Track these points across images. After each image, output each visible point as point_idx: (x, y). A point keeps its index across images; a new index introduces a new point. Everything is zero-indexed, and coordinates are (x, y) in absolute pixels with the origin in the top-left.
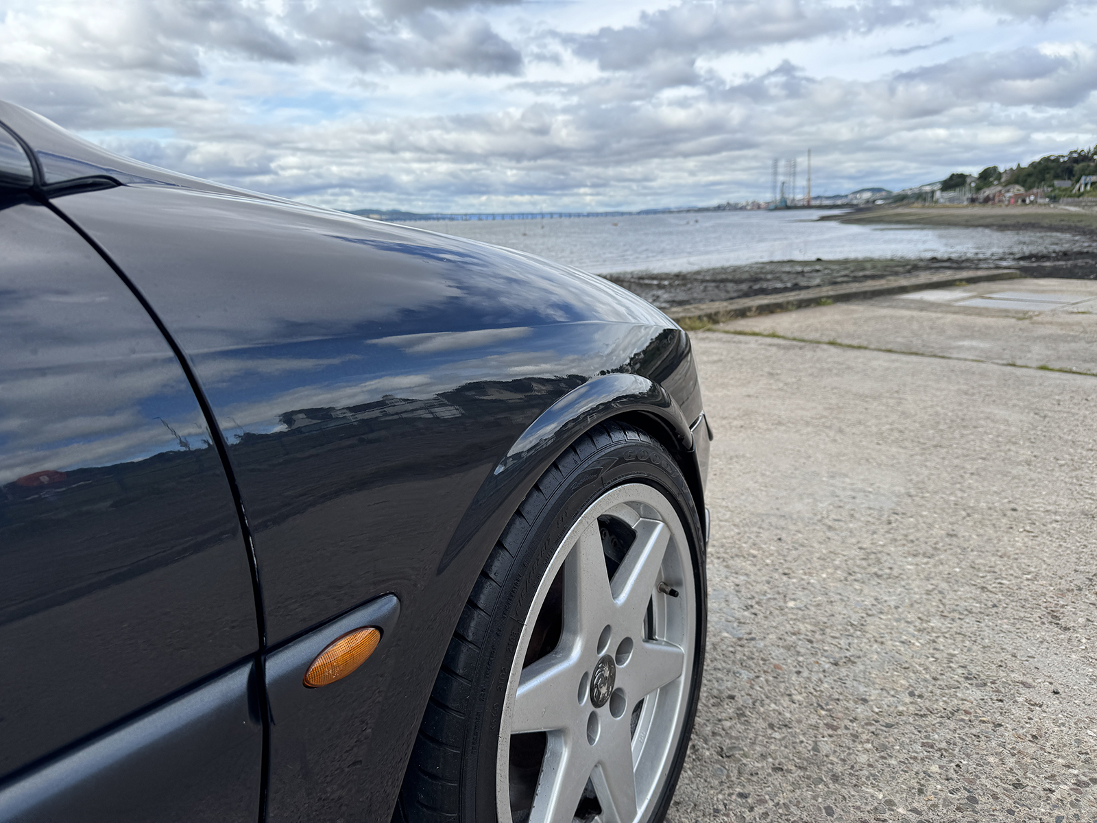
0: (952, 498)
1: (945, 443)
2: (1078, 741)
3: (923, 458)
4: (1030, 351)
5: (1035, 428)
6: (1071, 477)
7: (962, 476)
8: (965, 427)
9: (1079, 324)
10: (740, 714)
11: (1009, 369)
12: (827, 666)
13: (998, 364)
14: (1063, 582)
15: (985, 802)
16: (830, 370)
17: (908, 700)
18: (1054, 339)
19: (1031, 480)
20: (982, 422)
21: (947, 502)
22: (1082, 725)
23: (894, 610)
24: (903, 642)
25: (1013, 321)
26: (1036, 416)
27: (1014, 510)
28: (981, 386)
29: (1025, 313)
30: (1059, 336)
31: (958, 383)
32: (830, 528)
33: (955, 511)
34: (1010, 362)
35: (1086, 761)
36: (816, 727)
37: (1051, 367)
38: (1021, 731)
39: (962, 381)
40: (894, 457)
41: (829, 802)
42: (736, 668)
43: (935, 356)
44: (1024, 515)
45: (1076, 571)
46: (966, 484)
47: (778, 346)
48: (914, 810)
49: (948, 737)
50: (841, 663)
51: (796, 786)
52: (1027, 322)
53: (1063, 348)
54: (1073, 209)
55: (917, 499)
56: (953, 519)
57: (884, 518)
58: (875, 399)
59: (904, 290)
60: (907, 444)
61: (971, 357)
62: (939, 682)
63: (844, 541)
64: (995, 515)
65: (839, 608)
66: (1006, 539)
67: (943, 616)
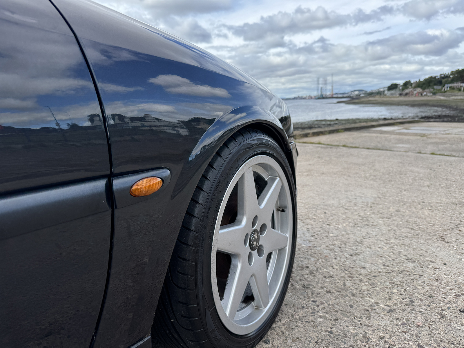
0: (397, 198)
1: (393, 180)
2: (455, 281)
3: (384, 185)
4: (426, 148)
5: (430, 174)
7: (401, 191)
8: (401, 174)
9: (447, 138)
10: (311, 273)
11: (418, 154)
12: (347, 256)
13: (414, 153)
14: (445, 226)
15: (417, 302)
16: (344, 155)
17: (382, 267)
18: (437, 143)
19: (430, 192)
20: (408, 173)
21: (395, 200)
22: (457, 275)
23: (375, 237)
24: (379, 248)
26: (431, 170)
27: (423, 202)
28: (407, 160)
29: (424, 134)
30: (439, 142)
31: (398, 159)
32: (346, 209)
33: (399, 203)
34: (419, 152)
35: (459, 288)
36: (344, 277)
37: (436, 153)
38: (431, 278)
41: (351, 303)
42: (309, 257)
43: (387, 150)
44: (428, 204)
45: (450, 223)
46: (403, 194)
47: (322, 147)
48: (388, 306)
49: (400, 280)
50: (353, 255)
51: (336, 298)
52: (425, 138)
53: (441, 147)
54: (442, 98)
55: (382, 199)
56: (398, 206)
57: (369, 205)
58: (363, 165)
59: (373, 126)
60: (377, 180)
61: (402, 150)
62: (395, 261)
63: (352, 213)
64: (415, 204)
65: (352, 236)
66: (420, 212)
67: (396, 238)
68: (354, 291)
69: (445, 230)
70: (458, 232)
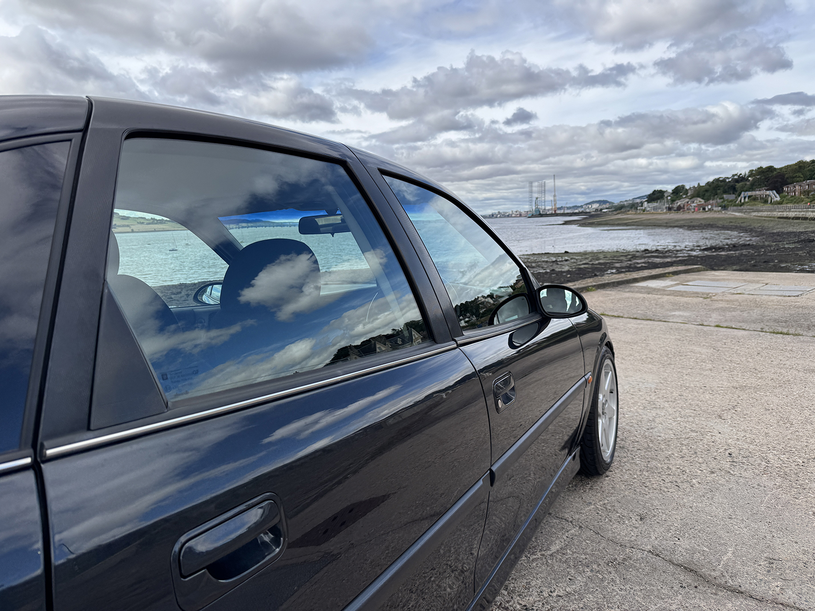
0: (679, 383)
1: (672, 363)
3: (664, 369)
4: (711, 317)
5: (714, 355)
6: (729, 375)
7: (682, 376)
8: (681, 356)
9: (737, 300)
11: (700, 326)
12: (645, 430)
13: (694, 324)
14: (724, 407)
17: (674, 436)
18: (724, 310)
19: (712, 376)
20: (689, 353)
21: (677, 385)
23: (664, 416)
24: (669, 424)
25: (701, 299)
26: (714, 350)
27: (705, 387)
28: (687, 336)
29: (708, 294)
30: (726, 308)
31: (675, 335)
33: (681, 388)
34: (701, 323)
36: (647, 442)
37: (722, 325)
38: (709, 441)
39: (677, 334)
40: (651, 369)
43: (661, 321)
44: (709, 388)
46: (684, 378)
50: (650, 429)
52: (709, 300)
53: (728, 314)
54: (737, 214)
55: (665, 384)
56: (681, 390)
57: (653, 391)
59: (636, 280)
60: (655, 363)
61: (680, 321)
63: (639, 398)
64: (697, 389)
65: (644, 416)
66: (702, 396)
67: (681, 417)
68: (657, 449)
69: (723, 411)
70: (734, 412)
